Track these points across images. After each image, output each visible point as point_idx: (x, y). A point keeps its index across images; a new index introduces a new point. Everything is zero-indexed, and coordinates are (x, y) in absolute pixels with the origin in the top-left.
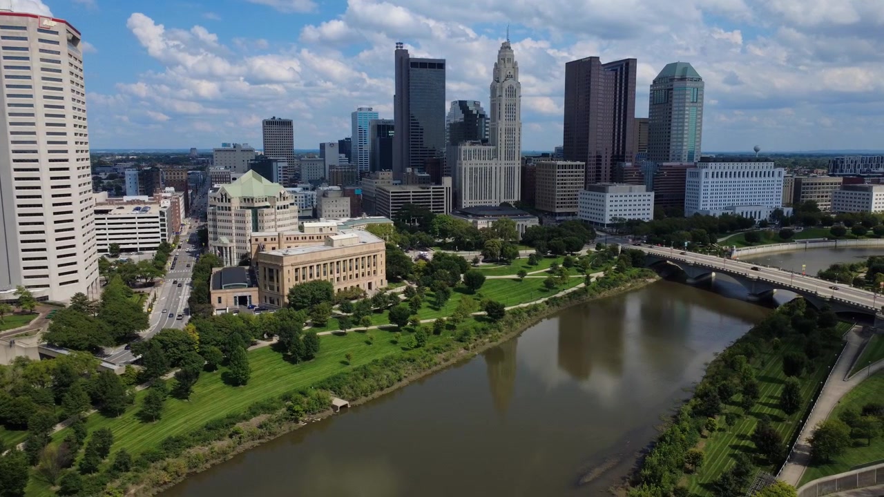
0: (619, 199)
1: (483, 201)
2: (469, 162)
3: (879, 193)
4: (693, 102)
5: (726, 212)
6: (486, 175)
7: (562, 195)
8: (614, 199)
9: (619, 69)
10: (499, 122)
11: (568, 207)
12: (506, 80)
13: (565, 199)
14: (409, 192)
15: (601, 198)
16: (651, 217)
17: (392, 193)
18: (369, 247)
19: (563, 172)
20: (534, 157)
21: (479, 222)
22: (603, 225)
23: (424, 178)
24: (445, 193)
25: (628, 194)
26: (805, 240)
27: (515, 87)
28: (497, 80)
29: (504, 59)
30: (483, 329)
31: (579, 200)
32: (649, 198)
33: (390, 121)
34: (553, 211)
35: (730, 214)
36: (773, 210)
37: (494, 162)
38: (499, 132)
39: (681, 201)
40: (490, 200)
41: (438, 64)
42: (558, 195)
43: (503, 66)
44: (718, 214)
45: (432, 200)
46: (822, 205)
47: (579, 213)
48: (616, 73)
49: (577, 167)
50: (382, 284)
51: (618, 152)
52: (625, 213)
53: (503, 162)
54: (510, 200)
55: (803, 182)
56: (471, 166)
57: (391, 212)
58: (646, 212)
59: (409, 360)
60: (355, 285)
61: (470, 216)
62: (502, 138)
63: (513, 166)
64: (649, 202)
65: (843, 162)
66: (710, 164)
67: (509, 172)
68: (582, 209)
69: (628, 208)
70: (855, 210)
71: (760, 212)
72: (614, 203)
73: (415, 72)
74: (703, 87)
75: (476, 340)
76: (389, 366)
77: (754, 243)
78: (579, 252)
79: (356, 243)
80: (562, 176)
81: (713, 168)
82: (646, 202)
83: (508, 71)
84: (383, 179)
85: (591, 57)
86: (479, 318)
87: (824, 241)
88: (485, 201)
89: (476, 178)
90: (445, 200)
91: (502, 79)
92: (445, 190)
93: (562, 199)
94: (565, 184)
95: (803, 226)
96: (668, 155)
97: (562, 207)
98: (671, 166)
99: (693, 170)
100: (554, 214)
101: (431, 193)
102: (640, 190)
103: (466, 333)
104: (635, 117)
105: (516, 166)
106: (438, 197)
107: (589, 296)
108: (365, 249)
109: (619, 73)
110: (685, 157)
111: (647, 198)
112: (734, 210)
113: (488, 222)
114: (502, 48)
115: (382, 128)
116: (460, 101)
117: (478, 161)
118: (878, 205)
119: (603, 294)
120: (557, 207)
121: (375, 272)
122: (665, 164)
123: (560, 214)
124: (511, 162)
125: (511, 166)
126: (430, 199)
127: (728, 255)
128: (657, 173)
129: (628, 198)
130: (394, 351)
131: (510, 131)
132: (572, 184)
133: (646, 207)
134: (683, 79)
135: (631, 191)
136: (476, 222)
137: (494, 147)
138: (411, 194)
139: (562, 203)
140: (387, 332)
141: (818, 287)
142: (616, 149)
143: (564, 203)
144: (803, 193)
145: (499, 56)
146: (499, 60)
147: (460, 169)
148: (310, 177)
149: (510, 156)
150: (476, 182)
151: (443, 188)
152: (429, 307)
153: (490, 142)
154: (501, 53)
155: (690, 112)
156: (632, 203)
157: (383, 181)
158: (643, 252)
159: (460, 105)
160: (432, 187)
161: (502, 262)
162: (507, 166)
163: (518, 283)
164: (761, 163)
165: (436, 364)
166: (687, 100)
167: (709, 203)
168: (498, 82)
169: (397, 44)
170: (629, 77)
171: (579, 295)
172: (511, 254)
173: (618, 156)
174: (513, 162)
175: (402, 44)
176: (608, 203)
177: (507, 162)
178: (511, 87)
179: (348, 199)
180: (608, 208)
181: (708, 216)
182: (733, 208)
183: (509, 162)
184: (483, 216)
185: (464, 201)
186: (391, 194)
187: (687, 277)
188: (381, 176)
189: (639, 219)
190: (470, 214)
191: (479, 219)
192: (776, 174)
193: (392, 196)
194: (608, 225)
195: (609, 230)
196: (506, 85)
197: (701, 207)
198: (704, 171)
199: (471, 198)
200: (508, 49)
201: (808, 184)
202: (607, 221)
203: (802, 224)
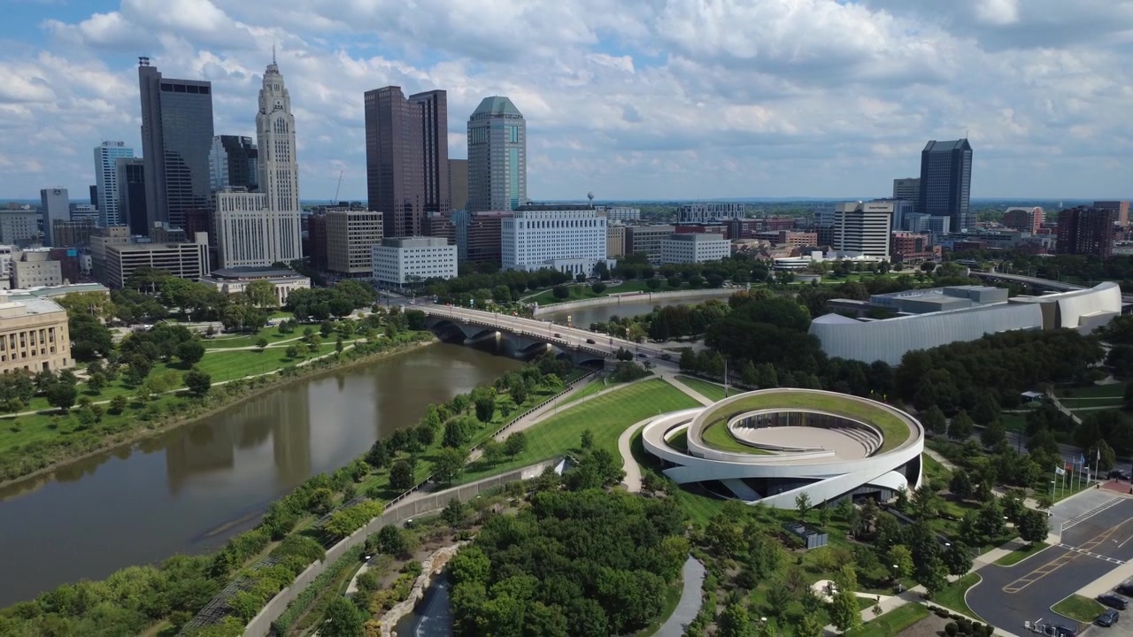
0: (415, 254)
1: (253, 261)
2: (231, 213)
3: (701, 242)
4: (513, 143)
5: (544, 266)
6: (257, 228)
7: (356, 252)
8: (409, 254)
9: (426, 102)
10: (268, 163)
11: (365, 266)
12: (273, 111)
13: (360, 257)
14: (149, 252)
15: (394, 254)
16: (455, 274)
17: (123, 253)
18: (41, 319)
19: (355, 224)
20: (328, 207)
21: (230, 286)
22: (398, 285)
23: (176, 234)
24: (199, 253)
25: (426, 248)
26: (617, 294)
27: (286, 121)
28: (263, 111)
29: (270, 86)
30: (180, 405)
31: (373, 258)
32: (451, 252)
33: (139, 161)
34: (346, 271)
35: (549, 268)
36: (596, 263)
37: (264, 212)
38: (269, 176)
39: (498, 256)
40: (262, 260)
41: (201, 87)
42: (351, 252)
43: (268, 94)
44: (536, 268)
45: (181, 262)
46: (652, 257)
47: (374, 273)
48: (424, 107)
49: (373, 217)
50: (65, 364)
51: (432, 200)
52: (424, 270)
53: (276, 212)
54: (286, 259)
55: (634, 232)
56: (233, 218)
57: (123, 278)
58: (449, 268)
59: (62, 444)
60: (21, 366)
61: (221, 279)
62: (273, 183)
63: (290, 217)
64: (451, 257)
65: (690, 210)
66: (525, 212)
67: (286, 225)
68: (377, 268)
69: (426, 264)
70: (680, 260)
71: (581, 266)
72: (409, 260)
73: (166, 96)
74: (524, 125)
75: (166, 418)
76: (32, 452)
77: (562, 299)
78: (350, 316)
79: (20, 313)
80: (355, 229)
81: (529, 217)
82: (448, 258)
83: (276, 102)
84: (116, 236)
85: (391, 87)
86: (179, 395)
87: (640, 294)
88: (256, 261)
89: (241, 233)
90: (200, 261)
91: (269, 110)
92: (199, 248)
93: (356, 257)
94: (359, 238)
95: (623, 280)
96: (490, 203)
97: (357, 266)
98: (488, 216)
99: (507, 220)
100: (348, 275)
101: (180, 253)
102: (440, 243)
103: (155, 411)
104: (449, 158)
105: (295, 218)
106: (190, 258)
107: (340, 363)
108: (35, 321)
109: (426, 107)
110: (508, 205)
111: (448, 252)
112: (553, 263)
113: (242, 285)
114: (267, 72)
115: (133, 171)
116: (222, 136)
117: (242, 212)
118: (701, 255)
119: (358, 360)
120: (351, 266)
121: (52, 349)
122: (480, 213)
123: (356, 275)
124: (287, 212)
125: (287, 217)
126: (179, 260)
127: (528, 313)
128: (472, 224)
129: (426, 253)
130: (48, 436)
131: (283, 175)
132: (367, 238)
133: (448, 263)
134: (500, 116)
135: (429, 244)
136: (227, 286)
137: (264, 195)
138: (151, 254)
139: (356, 261)
140: (47, 417)
141: (570, 336)
142: (428, 196)
143: (360, 261)
144: (636, 244)
145: (264, 81)
146: (264, 85)
147: (220, 221)
148: (16, 236)
149: (285, 204)
150: (241, 237)
151: (196, 246)
152: (121, 386)
153: (260, 188)
154: (267, 78)
155: (511, 154)
156: (431, 259)
157: (116, 238)
158: (423, 313)
159: (222, 141)
160: (180, 245)
161: (245, 332)
162: (281, 217)
163: (257, 354)
164: (582, 212)
165: (100, 446)
166: (506, 141)
167: (526, 257)
168: (264, 113)
169: (141, 58)
170: (439, 112)
171: (327, 363)
172: (256, 321)
173: (431, 204)
174: (290, 212)
175: (148, 59)
176: (402, 260)
177: (281, 213)
178: (281, 121)
179: (58, 263)
180: (402, 266)
181: (524, 272)
182: (552, 261)
183: (284, 212)
184: (236, 278)
185: (226, 262)
186: (121, 256)
187: (465, 337)
188: (112, 233)
189: (440, 277)
190: (221, 277)
191: (230, 282)
192: (598, 223)
193: (123, 258)
194: (404, 285)
195: (403, 290)
196: (275, 117)
197: (517, 262)
198: (518, 221)
199: (235, 258)
200: (275, 74)
201: (640, 234)
202: (402, 281)
203: (623, 277)
